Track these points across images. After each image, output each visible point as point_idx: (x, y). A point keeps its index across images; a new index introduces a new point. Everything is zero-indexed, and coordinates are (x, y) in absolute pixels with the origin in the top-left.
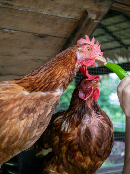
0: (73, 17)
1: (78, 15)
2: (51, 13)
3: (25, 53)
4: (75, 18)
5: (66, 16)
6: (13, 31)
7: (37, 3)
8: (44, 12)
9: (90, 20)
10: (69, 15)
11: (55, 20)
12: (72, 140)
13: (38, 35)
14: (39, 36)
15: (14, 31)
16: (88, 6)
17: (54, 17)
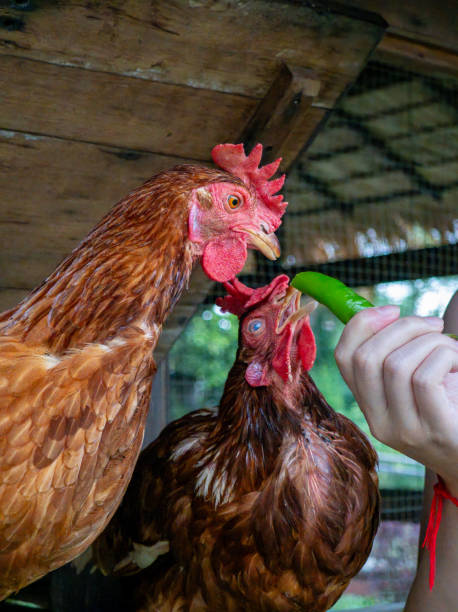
0: (241, 91)
1: (259, 81)
2: (163, 76)
3: (70, 212)
4: (248, 94)
5: (216, 86)
6: (28, 137)
7: (112, 40)
8: (139, 70)
9: (299, 101)
10: (225, 83)
11: (175, 97)
12: (234, 515)
13: (117, 150)
14: (120, 155)
15: (34, 138)
16: (292, 51)
17: (172, 88)
